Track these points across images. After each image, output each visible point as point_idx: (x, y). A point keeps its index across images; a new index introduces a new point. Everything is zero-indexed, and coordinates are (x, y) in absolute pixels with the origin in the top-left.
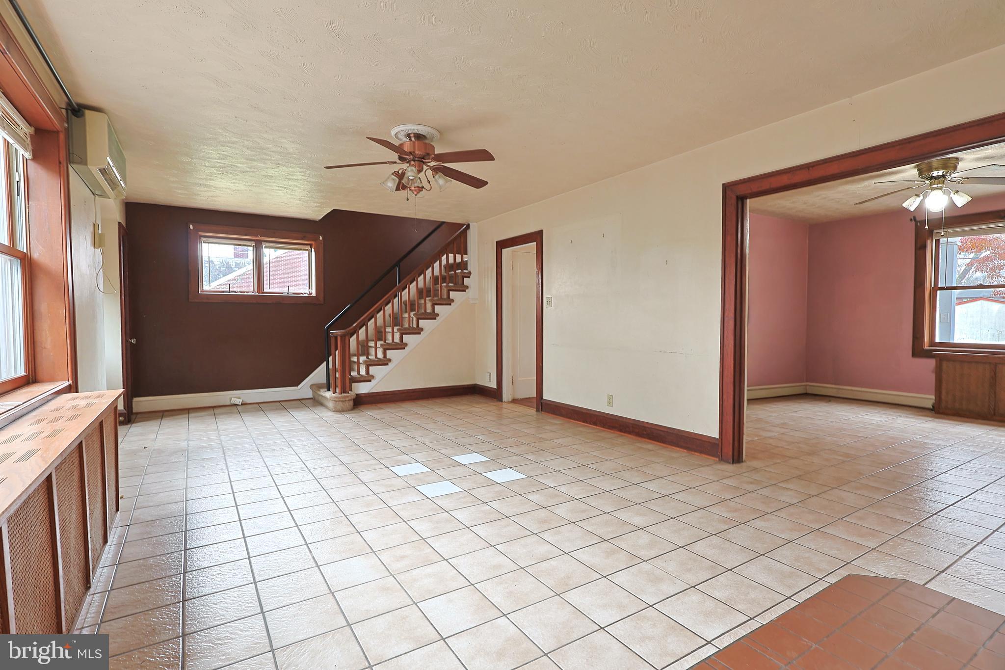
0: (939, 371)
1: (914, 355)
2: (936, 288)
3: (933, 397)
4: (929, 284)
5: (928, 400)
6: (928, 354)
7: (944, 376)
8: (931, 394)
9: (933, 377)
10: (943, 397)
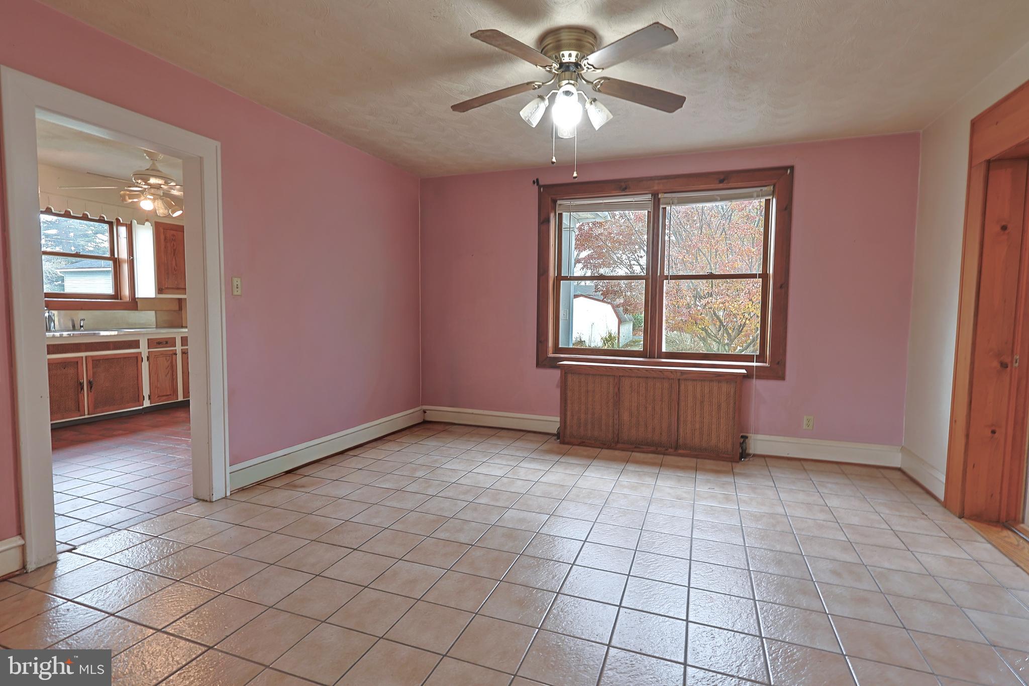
0: (564, 386)
1: (538, 365)
2: (559, 278)
3: (558, 419)
4: (552, 273)
5: (552, 423)
6: (553, 364)
7: (569, 394)
8: (557, 416)
9: (557, 393)
10: (568, 422)
